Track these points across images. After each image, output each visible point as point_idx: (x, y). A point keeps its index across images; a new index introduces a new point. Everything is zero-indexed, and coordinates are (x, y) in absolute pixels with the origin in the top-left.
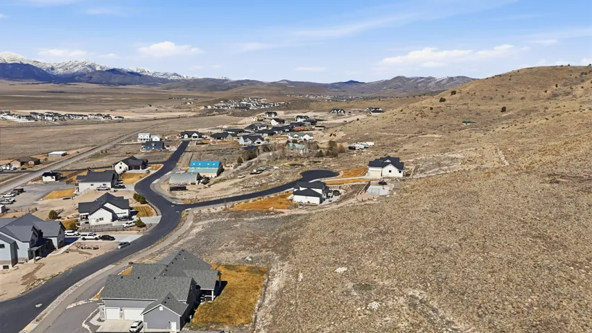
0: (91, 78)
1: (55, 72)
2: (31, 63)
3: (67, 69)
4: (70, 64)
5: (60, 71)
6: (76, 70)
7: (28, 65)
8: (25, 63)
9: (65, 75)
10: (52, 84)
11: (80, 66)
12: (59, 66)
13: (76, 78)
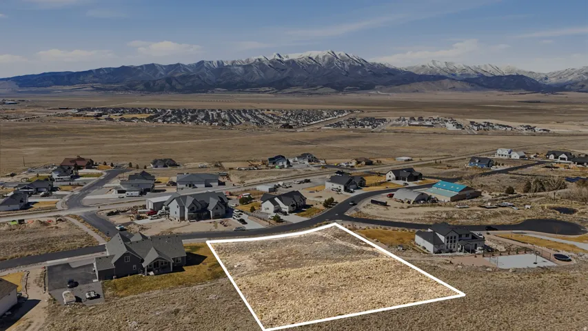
0: (583, 86)
1: (548, 82)
2: (525, 75)
3: (561, 78)
4: (566, 72)
5: (553, 81)
6: (570, 78)
7: (522, 75)
8: (520, 74)
9: (557, 84)
10: (540, 94)
11: (575, 74)
12: (554, 75)
13: (567, 87)
